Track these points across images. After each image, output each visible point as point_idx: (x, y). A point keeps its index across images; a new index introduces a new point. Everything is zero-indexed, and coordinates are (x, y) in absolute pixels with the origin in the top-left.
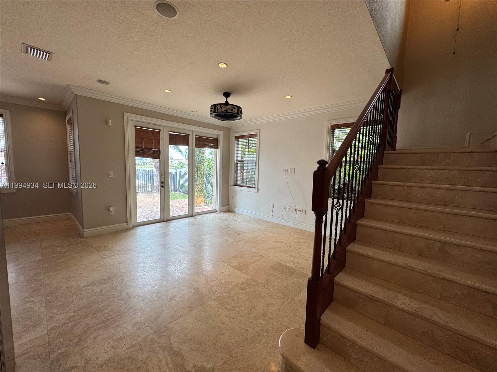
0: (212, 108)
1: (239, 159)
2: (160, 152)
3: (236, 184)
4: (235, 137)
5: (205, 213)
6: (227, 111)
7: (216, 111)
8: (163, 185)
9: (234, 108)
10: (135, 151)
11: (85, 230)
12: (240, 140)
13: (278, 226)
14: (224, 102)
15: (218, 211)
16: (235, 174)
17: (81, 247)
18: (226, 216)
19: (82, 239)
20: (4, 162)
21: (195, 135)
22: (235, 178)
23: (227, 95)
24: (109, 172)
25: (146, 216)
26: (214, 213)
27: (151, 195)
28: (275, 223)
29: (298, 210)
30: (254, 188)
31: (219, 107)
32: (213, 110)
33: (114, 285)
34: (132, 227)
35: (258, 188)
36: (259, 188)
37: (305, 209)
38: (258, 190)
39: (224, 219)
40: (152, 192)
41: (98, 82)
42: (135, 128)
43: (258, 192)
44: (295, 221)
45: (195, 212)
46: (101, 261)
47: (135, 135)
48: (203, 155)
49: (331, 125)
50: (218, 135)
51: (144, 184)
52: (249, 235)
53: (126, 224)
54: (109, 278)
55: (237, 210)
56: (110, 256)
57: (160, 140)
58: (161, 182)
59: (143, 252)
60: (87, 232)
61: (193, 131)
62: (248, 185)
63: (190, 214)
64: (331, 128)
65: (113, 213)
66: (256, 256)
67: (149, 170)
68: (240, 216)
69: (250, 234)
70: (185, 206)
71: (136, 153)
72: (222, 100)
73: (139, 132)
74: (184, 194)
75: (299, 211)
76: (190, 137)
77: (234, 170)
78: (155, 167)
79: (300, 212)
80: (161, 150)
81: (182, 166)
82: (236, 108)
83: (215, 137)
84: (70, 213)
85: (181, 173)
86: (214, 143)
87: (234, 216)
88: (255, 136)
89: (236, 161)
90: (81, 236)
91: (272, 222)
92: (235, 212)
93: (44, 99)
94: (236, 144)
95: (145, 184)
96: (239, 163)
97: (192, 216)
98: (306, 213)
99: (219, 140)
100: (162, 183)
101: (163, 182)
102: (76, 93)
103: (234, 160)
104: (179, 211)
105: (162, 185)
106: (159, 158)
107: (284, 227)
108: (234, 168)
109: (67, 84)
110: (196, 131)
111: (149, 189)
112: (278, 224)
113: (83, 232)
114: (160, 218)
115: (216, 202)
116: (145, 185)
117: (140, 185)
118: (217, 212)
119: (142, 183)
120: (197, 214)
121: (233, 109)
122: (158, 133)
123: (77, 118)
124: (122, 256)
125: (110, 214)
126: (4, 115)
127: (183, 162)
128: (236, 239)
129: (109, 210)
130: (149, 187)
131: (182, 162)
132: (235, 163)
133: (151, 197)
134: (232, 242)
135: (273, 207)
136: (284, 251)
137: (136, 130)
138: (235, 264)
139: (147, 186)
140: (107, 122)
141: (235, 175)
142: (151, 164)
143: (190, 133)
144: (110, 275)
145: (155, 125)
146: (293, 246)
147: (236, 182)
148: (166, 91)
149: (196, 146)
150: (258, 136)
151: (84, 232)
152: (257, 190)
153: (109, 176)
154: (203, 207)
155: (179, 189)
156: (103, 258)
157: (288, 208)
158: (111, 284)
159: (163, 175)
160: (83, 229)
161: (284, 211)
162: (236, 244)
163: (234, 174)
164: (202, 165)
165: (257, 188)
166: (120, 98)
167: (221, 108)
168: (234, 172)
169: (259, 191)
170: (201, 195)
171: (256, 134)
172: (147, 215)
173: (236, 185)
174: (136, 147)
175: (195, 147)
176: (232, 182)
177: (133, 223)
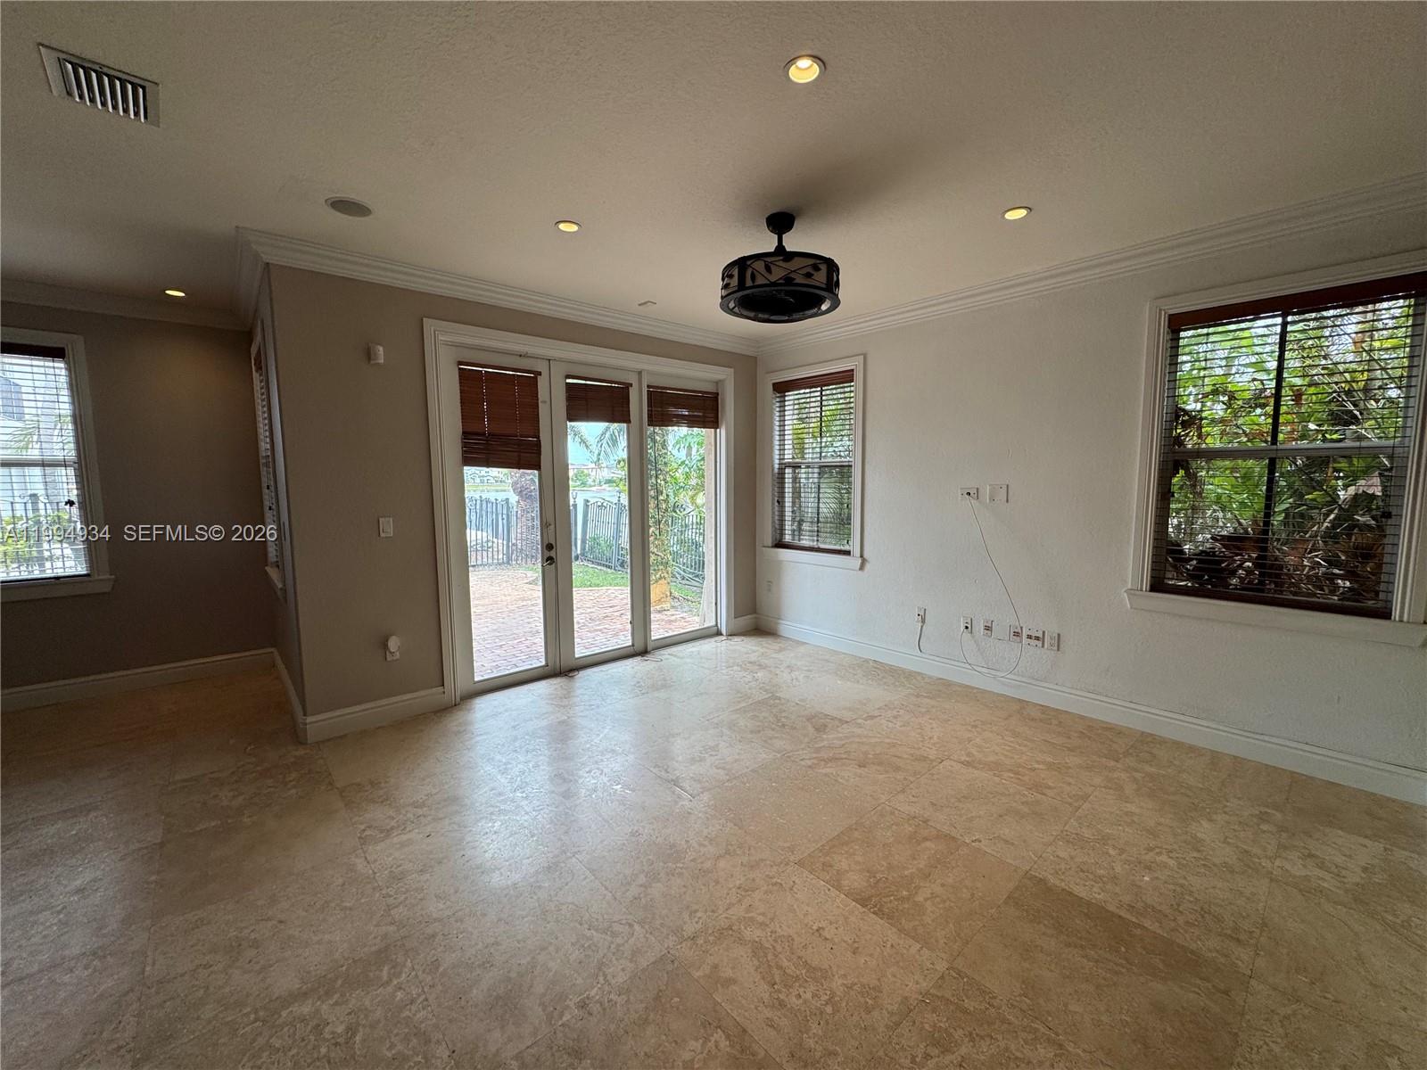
0: (731, 276)
1: (788, 456)
2: (538, 444)
3: (781, 540)
4: (774, 384)
5: (682, 640)
6: (788, 280)
7: (749, 283)
8: (552, 554)
9: (816, 268)
10: (460, 444)
11: (309, 719)
12: (791, 396)
13: (944, 689)
14: (771, 248)
15: (724, 632)
16: (776, 508)
17: (295, 787)
18: (754, 648)
19: (301, 752)
20: (74, 499)
21: (648, 386)
22: (777, 522)
23: (780, 222)
24: (381, 520)
25: (498, 652)
26: (713, 640)
27: (508, 573)
28: (930, 677)
29: (1024, 636)
30: (847, 553)
31: (759, 266)
32: (735, 282)
33: (399, 995)
34: (458, 699)
35: (862, 556)
36: (865, 556)
37: (1057, 631)
38: (864, 561)
39: (751, 663)
40: (508, 563)
41: (332, 211)
42: (460, 369)
43: (862, 568)
44: (1015, 674)
45: (653, 638)
46: (357, 856)
47: (459, 394)
48: (664, 451)
49: (1170, 315)
50: (717, 383)
51: (485, 540)
52: (858, 731)
53: (440, 689)
54: (383, 955)
55: (787, 627)
56: (388, 832)
57: (540, 404)
58: (545, 545)
59: (501, 812)
60: (316, 723)
61: (640, 373)
62: (822, 546)
63: (639, 646)
64: (1169, 327)
65: (398, 655)
66: (926, 839)
67: (496, 500)
68: (802, 649)
69: (860, 726)
70: (611, 609)
71: (464, 452)
72: (768, 243)
73: (472, 383)
74: (599, 568)
75: (1029, 637)
76: (633, 395)
77: (773, 494)
78: (514, 490)
79: (1033, 642)
80: (541, 439)
81: (584, 484)
82: (823, 267)
83: (710, 388)
84: (272, 650)
85: (587, 506)
86: (703, 410)
87: (781, 650)
88: (846, 377)
89: (777, 466)
90: (296, 736)
91: (919, 674)
92: (781, 634)
93: (183, 295)
94: (778, 409)
95: (488, 541)
96: (787, 471)
97: (644, 652)
98: (1061, 646)
99: (723, 400)
100: (550, 547)
101: (551, 544)
102: (266, 258)
103: (773, 461)
104: (597, 630)
105: (547, 554)
106: (537, 466)
107: (970, 694)
108: (773, 490)
109: (237, 227)
110: (650, 373)
111: (500, 553)
112: (948, 684)
113: (306, 724)
114: (543, 663)
115: (716, 604)
116: (490, 544)
117: (475, 543)
118: (721, 634)
119: (479, 537)
120: (658, 644)
121: (810, 270)
122: (528, 384)
123: (275, 344)
124: (429, 829)
125: (388, 659)
126: (69, 352)
127: (586, 471)
128: (818, 750)
129: (385, 646)
130: (500, 548)
131: (583, 472)
132: (776, 471)
133: (506, 582)
134: (809, 763)
135: (923, 621)
136: (1025, 809)
137: (465, 377)
138: (855, 880)
139: (495, 545)
140: (369, 355)
141: (777, 513)
142: (501, 481)
143: (632, 379)
144: (385, 936)
145: (521, 356)
146: (1050, 788)
147: (778, 536)
148: (562, 226)
149: (651, 423)
150: (858, 376)
151: (308, 726)
152: (860, 561)
153: (382, 535)
154: (668, 613)
155: (583, 554)
156: (363, 841)
157: (982, 628)
158: (390, 989)
159: (551, 520)
160: (305, 715)
161: (967, 635)
162: (826, 775)
163: (773, 508)
164: (663, 482)
165: (857, 552)
166: (406, 270)
167: (768, 269)
168: (773, 504)
169: (868, 566)
170: (661, 578)
171: (853, 370)
172: (501, 646)
173: (780, 544)
174: (463, 433)
175: (649, 425)
176: (767, 536)
177: (462, 686)
